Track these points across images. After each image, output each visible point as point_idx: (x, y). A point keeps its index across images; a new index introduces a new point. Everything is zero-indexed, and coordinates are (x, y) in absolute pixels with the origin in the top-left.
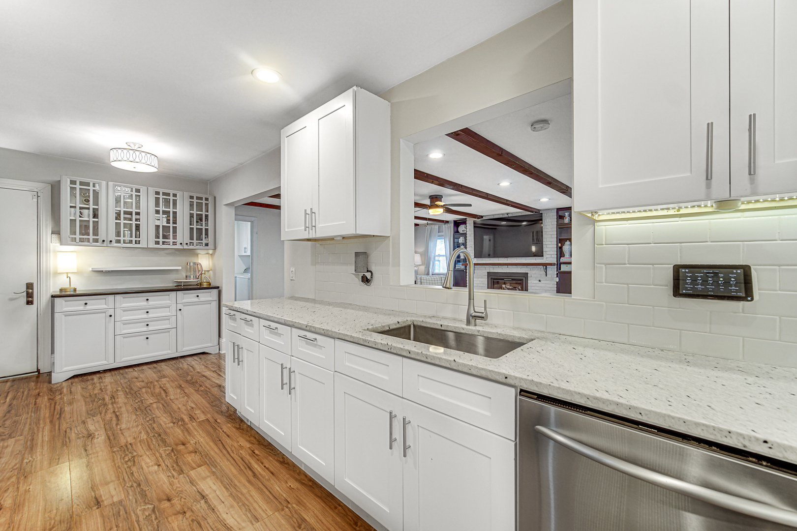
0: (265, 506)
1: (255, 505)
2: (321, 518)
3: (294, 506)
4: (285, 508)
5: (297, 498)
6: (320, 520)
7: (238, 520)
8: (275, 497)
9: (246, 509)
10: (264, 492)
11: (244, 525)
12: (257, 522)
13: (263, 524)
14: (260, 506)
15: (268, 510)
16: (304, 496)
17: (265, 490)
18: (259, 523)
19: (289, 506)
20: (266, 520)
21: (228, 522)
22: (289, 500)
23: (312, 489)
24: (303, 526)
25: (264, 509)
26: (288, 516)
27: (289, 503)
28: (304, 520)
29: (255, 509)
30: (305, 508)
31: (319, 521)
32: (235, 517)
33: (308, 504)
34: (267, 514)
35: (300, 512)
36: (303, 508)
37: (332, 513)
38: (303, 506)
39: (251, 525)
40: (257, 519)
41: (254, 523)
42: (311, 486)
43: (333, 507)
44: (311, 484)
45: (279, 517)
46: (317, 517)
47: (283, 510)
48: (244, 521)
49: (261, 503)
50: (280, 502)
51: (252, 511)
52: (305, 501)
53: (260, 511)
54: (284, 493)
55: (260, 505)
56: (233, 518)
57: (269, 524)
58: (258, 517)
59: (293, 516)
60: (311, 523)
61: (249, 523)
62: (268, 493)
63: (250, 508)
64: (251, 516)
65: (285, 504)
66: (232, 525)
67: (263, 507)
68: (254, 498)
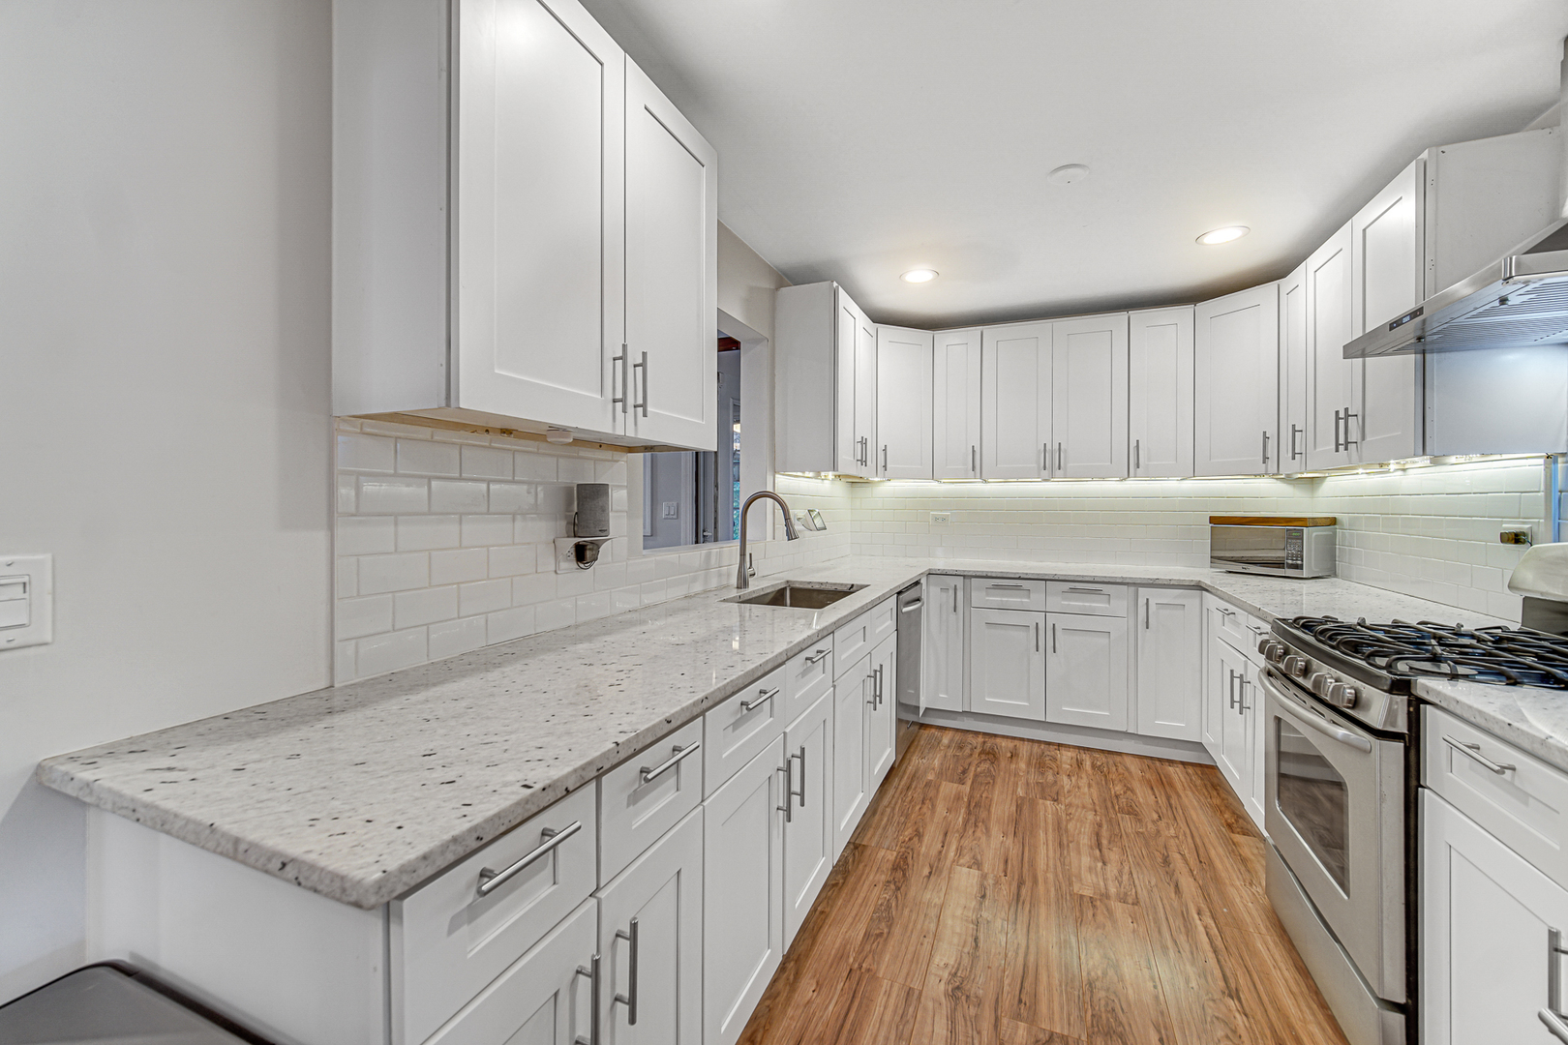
0: (881, 999)
1: (887, 1018)
2: (850, 920)
3: (851, 960)
4: (863, 970)
5: (835, 965)
6: (854, 919)
7: (929, 1021)
8: (853, 997)
9: (904, 1025)
10: (852, 1024)
11: (930, 1005)
12: (913, 989)
13: (909, 980)
14: (885, 1008)
15: (883, 989)
16: (825, 958)
17: (847, 1026)
18: (912, 986)
19: (856, 966)
20: (901, 980)
21: (945, 1031)
22: (845, 974)
23: (802, 957)
24: (878, 932)
25: (885, 998)
26: (874, 957)
27: (851, 970)
28: (867, 935)
29: (895, 1012)
30: (845, 945)
31: (857, 919)
32: (931, 1029)
33: (836, 946)
34: (891, 986)
35: (857, 947)
36: (848, 947)
37: (834, 914)
38: (845, 949)
39: (924, 994)
40: (908, 993)
41: (917, 993)
42: (797, 961)
43: (823, 916)
44: (792, 964)
45: (884, 967)
46: (852, 924)
47: (869, 970)
48: (925, 1009)
49: (878, 1010)
50: (858, 984)
51: (901, 1012)
52: (834, 951)
53: (892, 1001)
54: (836, 989)
55: (882, 1009)
56: (933, 1031)
57: (904, 971)
58: (903, 994)
59: (870, 951)
60: (865, 926)
61: (923, 999)
62: (852, 1016)
63: (899, 1019)
64: (910, 1005)
65: (855, 977)
66: (944, 1021)
67: (883, 1002)
68: (875, 1031)
